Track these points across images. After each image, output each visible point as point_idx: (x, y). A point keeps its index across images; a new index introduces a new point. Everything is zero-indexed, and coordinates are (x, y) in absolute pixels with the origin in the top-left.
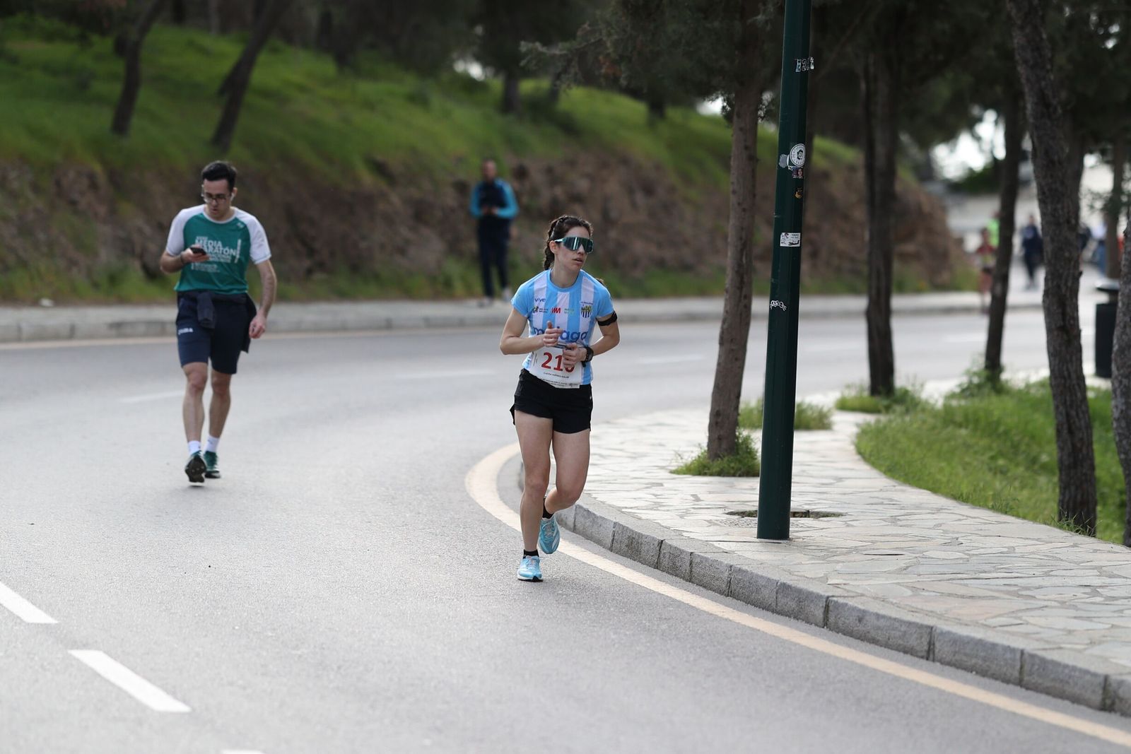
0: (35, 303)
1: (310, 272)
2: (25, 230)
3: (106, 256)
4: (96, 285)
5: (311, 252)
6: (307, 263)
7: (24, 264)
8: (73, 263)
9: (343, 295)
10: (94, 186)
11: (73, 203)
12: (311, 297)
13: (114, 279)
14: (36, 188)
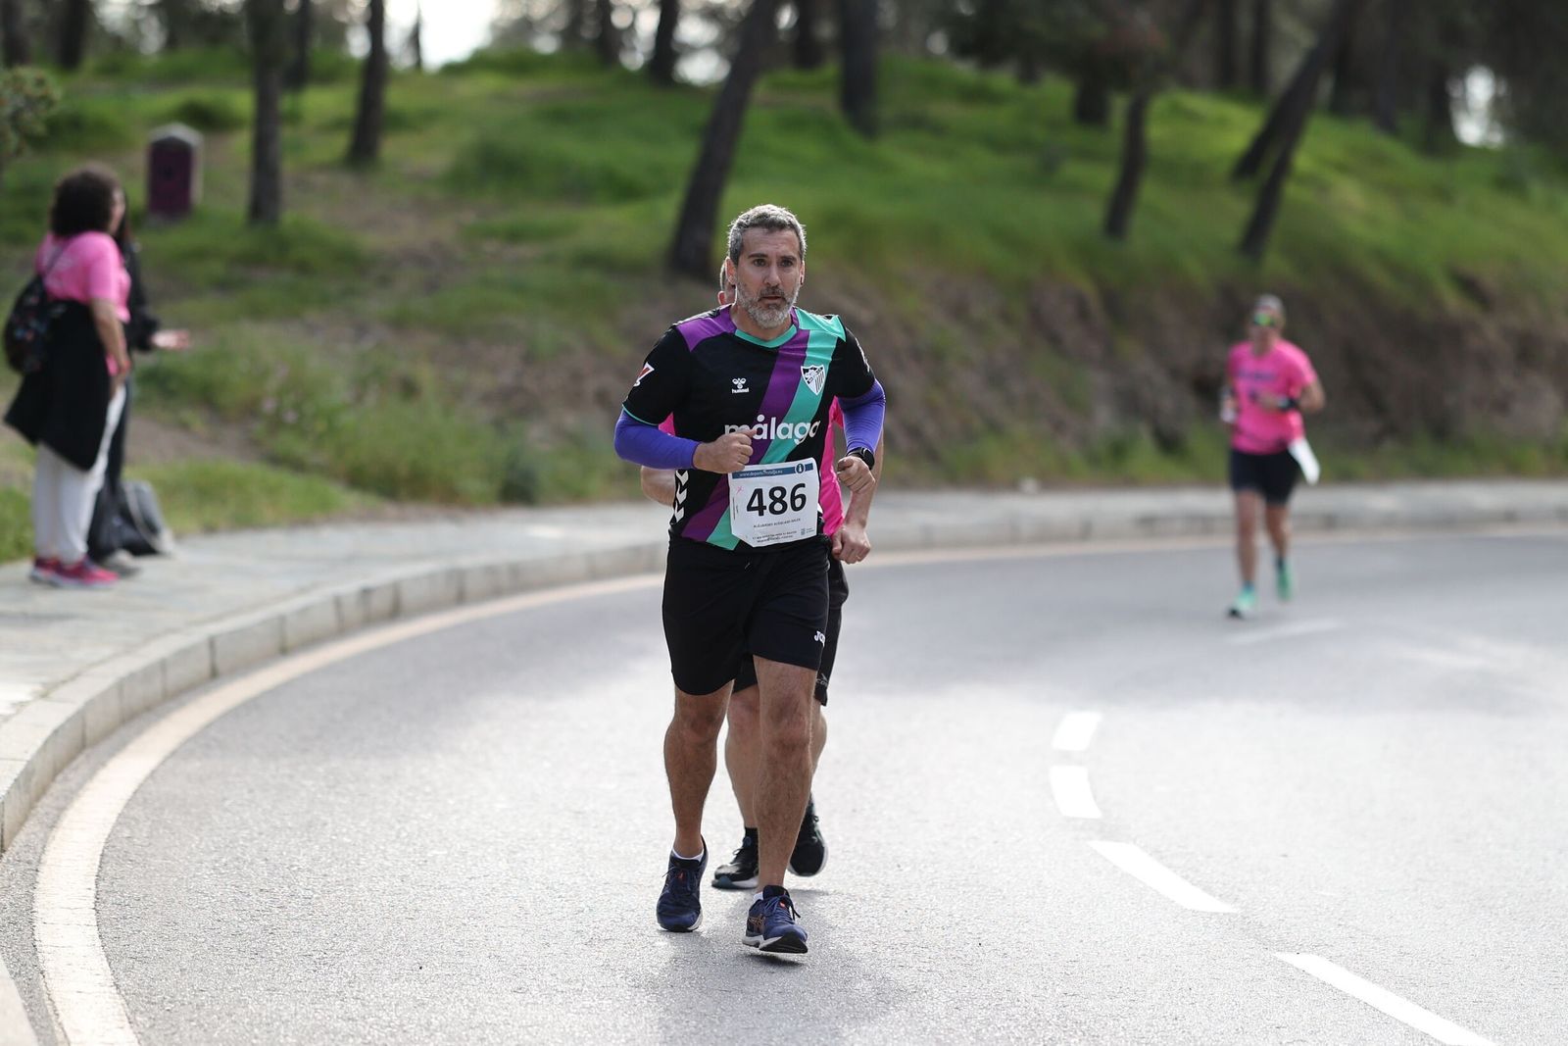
0: (1012, 485)
1: (1377, 439)
2: (995, 379)
3: (1104, 419)
4: (1093, 460)
5: (1378, 408)
6: (1372, 426)
7: (994, 428)
8: (1059, 427)
9: (1426, 472)
10: (1083, 313)
11: (1055, 341)
12: (1382, 477)
13: (1118, 451)
14: (1006, 317)
